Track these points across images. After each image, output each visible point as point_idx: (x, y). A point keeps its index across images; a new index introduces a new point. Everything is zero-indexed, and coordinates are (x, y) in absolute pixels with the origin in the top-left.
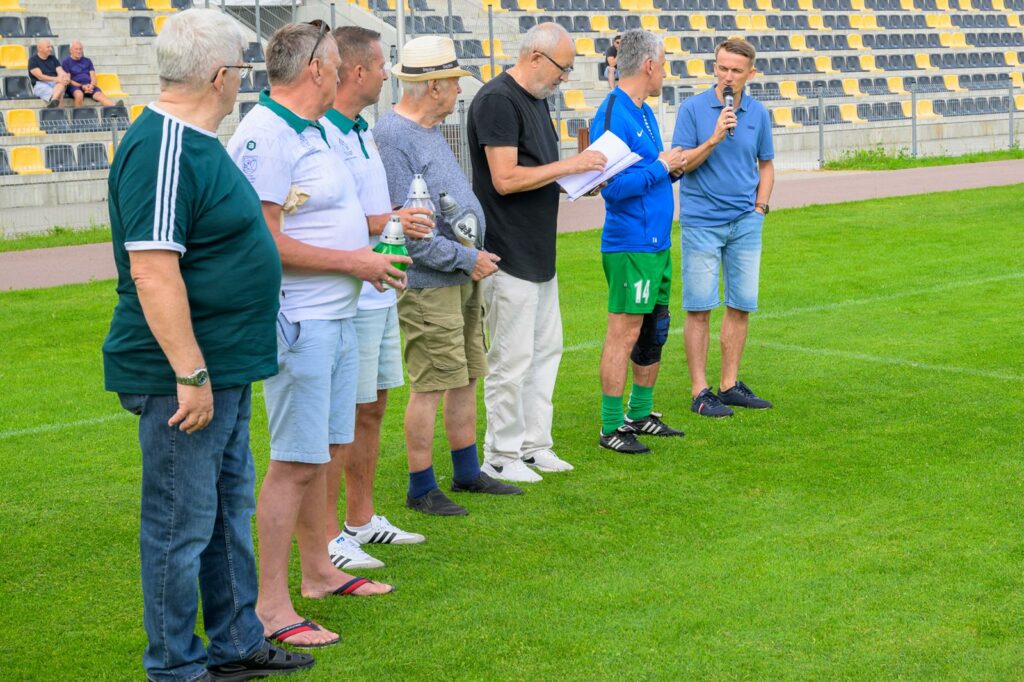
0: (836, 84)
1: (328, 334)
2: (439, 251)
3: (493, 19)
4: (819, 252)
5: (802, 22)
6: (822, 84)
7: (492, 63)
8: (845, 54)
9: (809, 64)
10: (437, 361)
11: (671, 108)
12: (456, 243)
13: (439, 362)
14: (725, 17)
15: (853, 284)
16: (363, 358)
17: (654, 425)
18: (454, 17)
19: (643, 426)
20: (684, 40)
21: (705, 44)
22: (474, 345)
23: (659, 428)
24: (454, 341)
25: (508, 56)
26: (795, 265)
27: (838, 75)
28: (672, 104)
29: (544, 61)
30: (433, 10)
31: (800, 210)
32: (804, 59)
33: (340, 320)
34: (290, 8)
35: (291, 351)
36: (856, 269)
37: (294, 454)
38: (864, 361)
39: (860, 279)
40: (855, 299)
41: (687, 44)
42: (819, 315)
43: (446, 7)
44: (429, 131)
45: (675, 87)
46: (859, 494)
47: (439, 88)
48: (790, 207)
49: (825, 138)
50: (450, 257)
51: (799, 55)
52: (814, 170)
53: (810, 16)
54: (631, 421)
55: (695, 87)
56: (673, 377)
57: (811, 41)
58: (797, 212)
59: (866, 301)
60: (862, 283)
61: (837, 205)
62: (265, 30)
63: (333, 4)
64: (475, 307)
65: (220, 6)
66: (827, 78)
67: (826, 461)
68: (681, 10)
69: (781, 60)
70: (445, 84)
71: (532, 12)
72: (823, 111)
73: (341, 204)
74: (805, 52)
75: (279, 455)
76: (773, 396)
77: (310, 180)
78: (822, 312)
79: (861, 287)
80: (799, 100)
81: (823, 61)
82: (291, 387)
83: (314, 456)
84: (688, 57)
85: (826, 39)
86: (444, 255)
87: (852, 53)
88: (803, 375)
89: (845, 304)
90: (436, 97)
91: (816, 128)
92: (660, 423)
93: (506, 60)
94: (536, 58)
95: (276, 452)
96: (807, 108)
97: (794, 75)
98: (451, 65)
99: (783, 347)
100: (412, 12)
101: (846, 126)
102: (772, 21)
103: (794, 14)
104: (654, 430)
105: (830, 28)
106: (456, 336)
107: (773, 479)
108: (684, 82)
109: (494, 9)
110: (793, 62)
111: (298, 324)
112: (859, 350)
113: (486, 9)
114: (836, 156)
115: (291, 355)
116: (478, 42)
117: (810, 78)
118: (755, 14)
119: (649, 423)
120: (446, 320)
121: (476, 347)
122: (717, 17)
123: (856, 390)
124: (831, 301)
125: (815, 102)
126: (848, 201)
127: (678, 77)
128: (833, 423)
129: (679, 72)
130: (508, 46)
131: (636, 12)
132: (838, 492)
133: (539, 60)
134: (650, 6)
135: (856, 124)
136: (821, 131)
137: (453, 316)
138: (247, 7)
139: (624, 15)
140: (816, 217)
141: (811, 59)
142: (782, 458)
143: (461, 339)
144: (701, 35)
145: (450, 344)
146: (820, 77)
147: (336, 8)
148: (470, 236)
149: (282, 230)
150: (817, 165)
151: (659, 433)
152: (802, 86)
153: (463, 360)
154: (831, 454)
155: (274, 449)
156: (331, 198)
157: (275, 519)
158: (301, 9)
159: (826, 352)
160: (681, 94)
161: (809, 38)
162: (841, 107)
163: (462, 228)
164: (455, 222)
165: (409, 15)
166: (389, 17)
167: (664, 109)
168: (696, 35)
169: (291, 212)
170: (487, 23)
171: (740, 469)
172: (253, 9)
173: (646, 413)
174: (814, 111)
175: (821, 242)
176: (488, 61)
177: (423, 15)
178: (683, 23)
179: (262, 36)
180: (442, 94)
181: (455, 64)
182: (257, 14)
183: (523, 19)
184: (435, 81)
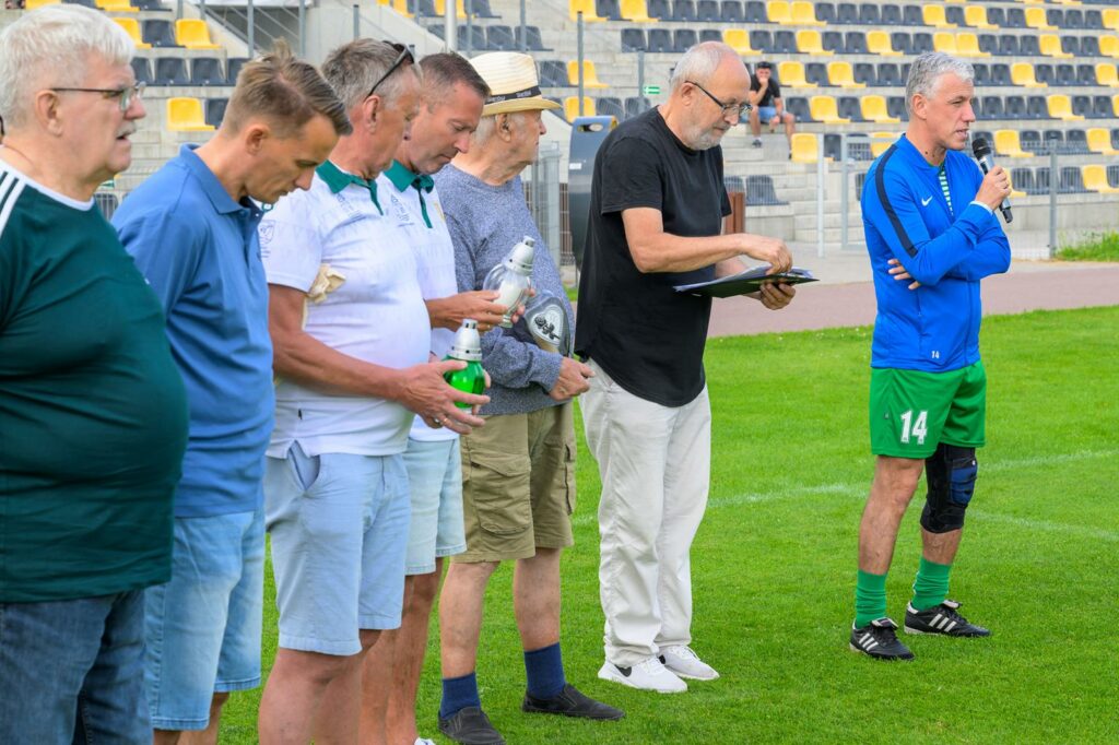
0: (1077, 136)
1: (362, 476)
2: (506, 355)
3: (585, 33)
4: (1043, 380)
5: (1030, 45)
6: (1058, 135)
7: (581, 95)
8: (1090, 92)
9: (1038, 106)
10: (486, 520)
11: (836, 165)
12: (529, 345)
13: (490, 521)
14: (918, 36)
15: (1091, 427)
16: (417, 510)
17: (946, 620)
18: (529, 28)
19: (931, 620)
20: (858, 67)
21: (888, 74)
22: (550, 500)
23: (954, 623)
24: (513, 493)
25: (604, 85)
26: (1008, 397)
27: (1080, 122)
28: (838, 159)
29: (697, 94)
30: (500, 17)
31: (1018, 318)
32: (1032, 99)
33: (382, 457)
34: (295, 10)
35: (306, 496)
36: (1097, 406)
37: (309, 640)
38: (1103, 541)
39: (1103, 421)
40: (1095, 449)
41: (862, 73)
42: (1039, 472)
43: (517, 13)
44: (497, 190)
45: (843, 135)
46: (1087, 736)
47: (511, 126)
48: (1004, 313)
49: (1058, 214)
50: (521, 364)
51: (1024, 93)
52: (1041, 260)
53: (1041, 37)
54: (915, 612)
55: (872, 135)
56: (823, 554)
57: (1043, 73)
58: (1014, 321)
59: (1109, 453)
60: (1106, 426)
61: (1072, 311)
62: (260, 41)
63: (356, 6)
64: (557, 446)
65: (198, 6)
66: (1064, 128)
67: (1041, 686)
68: (856, 23)
69: (997, 99)
70: (520, 120)
71: (641, 23)
72: (1057, 176)
73: (391, 295)
74: (1033, 89)
75: (289, 640)
76: (967, 587)
77: (347, 260)
78: (1045, 466)
79: (1104, 433)
80: (1023, 158)
81: (1060, 103)
82: (306, 546)
83: (336, 644)
84: (861, 91)
85: (1065, 70)
86: (513, 363)
87: (1102, 92)
88: (1014, 557)
89: (1078, 456)
90: (508, 138)
91: (1046, 199)
92: (956, 616)
93: (601, 91)
94: (688, 91)
95: (286, 637)
96: (1034, 170)
97: (1016, 122)
98: (530, 93)
99: (986, 516)
100: (468, 19)
101: (1089, 198)
102: (986, 42)
103: (1018, 32)
104: (945, 626)
105: (1071, 55)
106: (517, 485)
107: (963, 708)
108: (855, 128)
109: (585, 17)
110: (1015, 102)
111: (317, 459)
112: (1096, 525)
113: (575, 17)
114: (1074, 239)
115: (307, 502)
116: (561, 65)
117: (1040, 126)
118: (961, 32)
119: (939, 616)
120: (501, 462)
121: (554, 503)
122: (906, 36)
123: (1089, 583)
124: (1059, 452)
125: (1045, 162)
126: (1089, 306)
127: (847, 121)
128: (1054, 630)
129: (849, 114)
130: (605, 71)
131: (789, 26)
132: (1057, 732)
133: (693, 93)
134: (809, 17)
135: (1105, 195)
136: (1053, 204)
137: (512, 457)
138: (236, 7)
139: (772, 29)
140: (1042, 329)
141: (1042, 100)
142: (977, 678)
143: (525, 490)
144: (882, 61)
145: (507, 497)
146: (1055, 126)
147: (362, 11)
148: (552, 337)
149: (304, 328)
150: (1045, 253)
151: (953, 632)
152: (1028, 137)
153: (527, 520)
154: (1049, 676)
155: (284, 633)
156: (374, 286)
157: (282, 730)
158: (313, 11)
159: (1048, 525)
160: (851, 145)
161: (1039, 68)
162: (1084, 169)
163: (541, 323)
164: (531, 315)
165: (465, 23)
166: (436, 26)
167: (826, 166)
168: (875, 61)
169: (318, 301)
170: (574, 37)
171: (916, 693)
172: (244, 10)
173: (936, 602)
174: (1044, 175)
175: (1047, 364)
176: (574, 90)
177: (485, 23)
178: (857, 43)
179: (255, 48)
180: (516, 134)
181: (534, 91)
182: (250, 18)
183: (626, 33)
184: (506, 115)
